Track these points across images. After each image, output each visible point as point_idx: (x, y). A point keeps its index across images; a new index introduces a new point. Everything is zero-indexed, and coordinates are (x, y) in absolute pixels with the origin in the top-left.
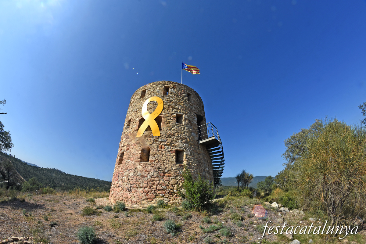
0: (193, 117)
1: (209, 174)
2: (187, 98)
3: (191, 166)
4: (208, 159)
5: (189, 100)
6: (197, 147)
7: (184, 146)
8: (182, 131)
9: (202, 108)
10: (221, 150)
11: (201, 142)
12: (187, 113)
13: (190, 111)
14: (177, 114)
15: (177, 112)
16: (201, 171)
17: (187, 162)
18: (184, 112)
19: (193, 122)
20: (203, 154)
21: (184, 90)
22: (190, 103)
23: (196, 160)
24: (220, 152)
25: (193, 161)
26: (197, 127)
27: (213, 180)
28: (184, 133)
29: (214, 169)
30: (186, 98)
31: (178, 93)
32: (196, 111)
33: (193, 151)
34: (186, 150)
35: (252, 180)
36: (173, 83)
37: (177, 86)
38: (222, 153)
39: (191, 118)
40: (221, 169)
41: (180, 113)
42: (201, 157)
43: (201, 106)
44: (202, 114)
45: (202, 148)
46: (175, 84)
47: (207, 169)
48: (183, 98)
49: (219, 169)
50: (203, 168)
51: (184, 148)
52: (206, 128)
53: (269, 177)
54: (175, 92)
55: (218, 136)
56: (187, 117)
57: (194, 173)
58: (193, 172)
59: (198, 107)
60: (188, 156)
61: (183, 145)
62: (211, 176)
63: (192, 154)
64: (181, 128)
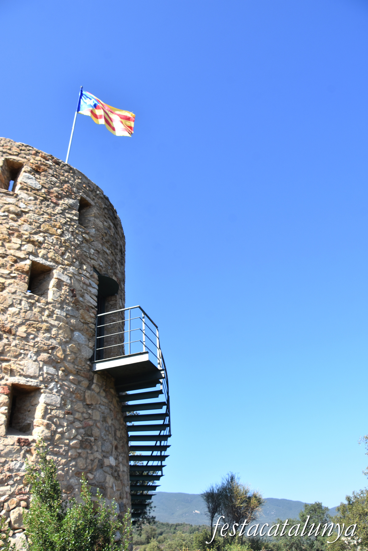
0: (87, 282)
1: (115, 478)
2: (75, 215)
3: (57, 446)
4: (117, 427)
5: (82, 221)
6: (85, 383)
7: (42, 375)
8: (42, 322)
9: (119, 254)
10: (162, 398)
11: (100, 366)
12: (70, 265)
13: (81, 260)
14: (34, 263)
15: (36, 255)
16: (90, 467)
17: (46, 431)
18: (59, 259)
19: (82, 296)
20: (103, 407)
21: (72, 185)
22: (85, 233)
23: (77, 424)
24: (159, 405)
25: (68, 430)
26: (93, 315)
27: (127, 501)
28: (48, 330)
29: (132, 463)
30: (73, 215)
31: (49, 193)
32: (99, 262)
33: (73, 393)
34: (46, 387)
35: (259, 512)
36: (37, 154)
37: (50, 167)
38: (163, 410)
39: (79, 281)
40: (156, 463)
41: (46, 259)
42: (97, 416)
43: (116, 248)
44: (115, 274)
45: (101, 387)
46: (44, 158)
47: (112, 461)
48: (63, 213)
49: (151, 463)
50: (98, 456)
51: (41, 382)
52: (123, 323)
53: (313, 506)
54: (38, 186)
55: (158, 353)
56: (65, 278)
57: (68, 470)
58: (63, 470)
59: (108, 251)
60: (52, 410)
61: (41, 369)
62: (123, 485)
63: (65, 405)
64: (42, 310)
